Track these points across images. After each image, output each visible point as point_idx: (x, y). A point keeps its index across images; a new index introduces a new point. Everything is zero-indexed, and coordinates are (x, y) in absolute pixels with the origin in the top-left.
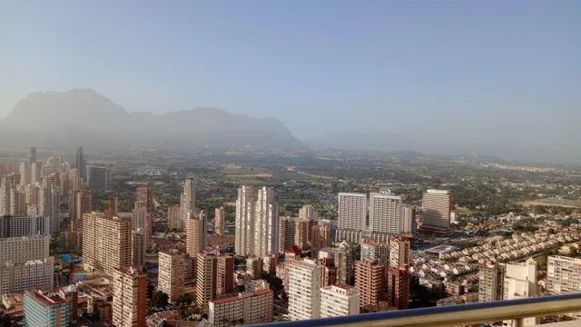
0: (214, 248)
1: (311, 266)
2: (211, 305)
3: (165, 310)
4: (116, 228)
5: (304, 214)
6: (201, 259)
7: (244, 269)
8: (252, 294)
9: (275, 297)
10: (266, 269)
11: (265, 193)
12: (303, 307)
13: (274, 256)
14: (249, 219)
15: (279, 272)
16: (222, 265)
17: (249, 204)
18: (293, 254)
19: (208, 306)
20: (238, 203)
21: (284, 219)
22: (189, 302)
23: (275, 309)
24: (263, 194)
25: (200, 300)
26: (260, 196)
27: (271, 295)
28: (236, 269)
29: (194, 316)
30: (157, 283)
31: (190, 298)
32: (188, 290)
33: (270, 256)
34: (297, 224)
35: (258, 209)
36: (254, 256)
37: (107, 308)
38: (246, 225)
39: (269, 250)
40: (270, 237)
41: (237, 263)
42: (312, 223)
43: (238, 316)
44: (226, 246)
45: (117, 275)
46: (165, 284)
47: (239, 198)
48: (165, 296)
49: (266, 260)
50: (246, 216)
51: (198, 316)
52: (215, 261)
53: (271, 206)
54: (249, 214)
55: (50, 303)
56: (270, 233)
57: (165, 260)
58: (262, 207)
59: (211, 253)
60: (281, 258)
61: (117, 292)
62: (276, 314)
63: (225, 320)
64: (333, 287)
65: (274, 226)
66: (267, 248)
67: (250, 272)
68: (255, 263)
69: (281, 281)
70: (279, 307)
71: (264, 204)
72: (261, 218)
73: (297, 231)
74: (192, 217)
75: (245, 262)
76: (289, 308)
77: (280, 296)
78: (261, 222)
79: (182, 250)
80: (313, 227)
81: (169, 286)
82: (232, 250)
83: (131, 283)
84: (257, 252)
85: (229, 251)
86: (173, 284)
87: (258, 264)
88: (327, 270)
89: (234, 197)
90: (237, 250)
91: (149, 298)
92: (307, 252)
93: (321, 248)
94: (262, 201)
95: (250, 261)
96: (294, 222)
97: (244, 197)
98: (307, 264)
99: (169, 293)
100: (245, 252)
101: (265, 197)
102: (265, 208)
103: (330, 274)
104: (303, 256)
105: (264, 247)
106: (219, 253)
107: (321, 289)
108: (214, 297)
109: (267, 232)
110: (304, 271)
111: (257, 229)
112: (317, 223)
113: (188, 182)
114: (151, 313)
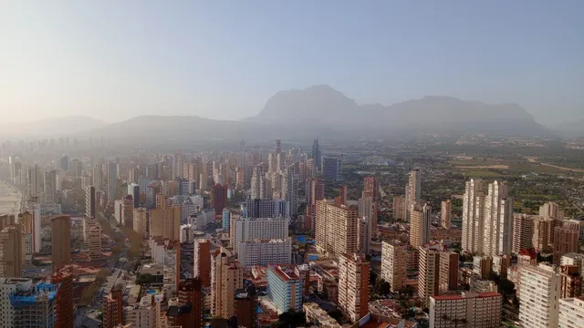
0: (437, 243)
1: (548, 273)
2: (432, 300)
3: (387, 298)
4: (343, 216)
5: (545, 212)
6: (423, 252)
7: (471, 267)
8: (477, 295)
9: (505, 301)
10: (497, 269)
11: (497, 187)
12: (537, 316)
13: (505, 256)
14: (477, 214)
15: (511, 276)
16: (445, 259)
17: (478, 198)
18: (528, 257)
19: (429, 300)
20: (465, 197)
21: (520, 216)
22: (411, 295)
23: (504, 313)
24: (494, 188)
25: (421, 293)
26: (490, 191)
27: (499, 298)
28: (462, 266)
29: (415, 309)
30: (379, 271)
31: (411, 290)
32: (411, 282)
33: (502, 256)
34: (536, 223)
35: (488, 205)
36: (483, 254)
37: (334, 289)
38: (474, 221)
39: (501, 249)
40: (501, 236)
41: (462, 259)
42: (555, 223)
43: (461, 316)
44: (450, 241)
45: (342, 260)
46: (387, 272)
47: (467, 192)
48: (387, 285)
49: (496, 260)
50: (474, 211)
51: (419, 309)
52: (438, 257)
53: (503, 202)
54: (477, 210)
55: (287, 279)
56: (502, 231)
57: (387, 250)
58: (493, 201)
59: (434, 247)
60: (514, 260)
61: (342, 275)
62: (504, 320)
63: (445, 317)
64: (575, 299)
65: (506, 224)
66: (497, 247)
67: (477, 271)
68: (483, 263)
69: (513, 285)
70: (508, 311)
71: (496, 199)
72: (492, 213)
73: (536, 231)
74: (416, 209)
75: (472, 260)
76: (520, 315)
77: (511, 301)
78: (492, 219)
79: (405, 241)
80: (557, 228)
81: (391, 275)
82: (458, 246)
83: (354, 269)
84: (486, 250)
85: (454, 247)
86: (395, 274)
87: (487, 264)
88: (569, 279)
89: (462, 190)
90: (463, 246)
91: (372, 285)
92: (547, 256)
93: (566, 252)
94: (493, 196)
95: (477, 260)
96: (531, 221)
97: (472, 192)
98: (543, 271)
99: (391, 282)
100: (473, 249)
101: (496, 192)
102: (496, 204)
103: (573, 284)
104: (540, 260)
105: (494, 246)
106: (442, 248)
107: (560, 301)
108: (437, 293)
109: (498, 229)
110: (539, 277)
111: (487, 226)
112: (561, 224)
113: (412, 174)
114: (372, 299)
